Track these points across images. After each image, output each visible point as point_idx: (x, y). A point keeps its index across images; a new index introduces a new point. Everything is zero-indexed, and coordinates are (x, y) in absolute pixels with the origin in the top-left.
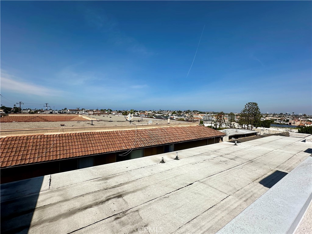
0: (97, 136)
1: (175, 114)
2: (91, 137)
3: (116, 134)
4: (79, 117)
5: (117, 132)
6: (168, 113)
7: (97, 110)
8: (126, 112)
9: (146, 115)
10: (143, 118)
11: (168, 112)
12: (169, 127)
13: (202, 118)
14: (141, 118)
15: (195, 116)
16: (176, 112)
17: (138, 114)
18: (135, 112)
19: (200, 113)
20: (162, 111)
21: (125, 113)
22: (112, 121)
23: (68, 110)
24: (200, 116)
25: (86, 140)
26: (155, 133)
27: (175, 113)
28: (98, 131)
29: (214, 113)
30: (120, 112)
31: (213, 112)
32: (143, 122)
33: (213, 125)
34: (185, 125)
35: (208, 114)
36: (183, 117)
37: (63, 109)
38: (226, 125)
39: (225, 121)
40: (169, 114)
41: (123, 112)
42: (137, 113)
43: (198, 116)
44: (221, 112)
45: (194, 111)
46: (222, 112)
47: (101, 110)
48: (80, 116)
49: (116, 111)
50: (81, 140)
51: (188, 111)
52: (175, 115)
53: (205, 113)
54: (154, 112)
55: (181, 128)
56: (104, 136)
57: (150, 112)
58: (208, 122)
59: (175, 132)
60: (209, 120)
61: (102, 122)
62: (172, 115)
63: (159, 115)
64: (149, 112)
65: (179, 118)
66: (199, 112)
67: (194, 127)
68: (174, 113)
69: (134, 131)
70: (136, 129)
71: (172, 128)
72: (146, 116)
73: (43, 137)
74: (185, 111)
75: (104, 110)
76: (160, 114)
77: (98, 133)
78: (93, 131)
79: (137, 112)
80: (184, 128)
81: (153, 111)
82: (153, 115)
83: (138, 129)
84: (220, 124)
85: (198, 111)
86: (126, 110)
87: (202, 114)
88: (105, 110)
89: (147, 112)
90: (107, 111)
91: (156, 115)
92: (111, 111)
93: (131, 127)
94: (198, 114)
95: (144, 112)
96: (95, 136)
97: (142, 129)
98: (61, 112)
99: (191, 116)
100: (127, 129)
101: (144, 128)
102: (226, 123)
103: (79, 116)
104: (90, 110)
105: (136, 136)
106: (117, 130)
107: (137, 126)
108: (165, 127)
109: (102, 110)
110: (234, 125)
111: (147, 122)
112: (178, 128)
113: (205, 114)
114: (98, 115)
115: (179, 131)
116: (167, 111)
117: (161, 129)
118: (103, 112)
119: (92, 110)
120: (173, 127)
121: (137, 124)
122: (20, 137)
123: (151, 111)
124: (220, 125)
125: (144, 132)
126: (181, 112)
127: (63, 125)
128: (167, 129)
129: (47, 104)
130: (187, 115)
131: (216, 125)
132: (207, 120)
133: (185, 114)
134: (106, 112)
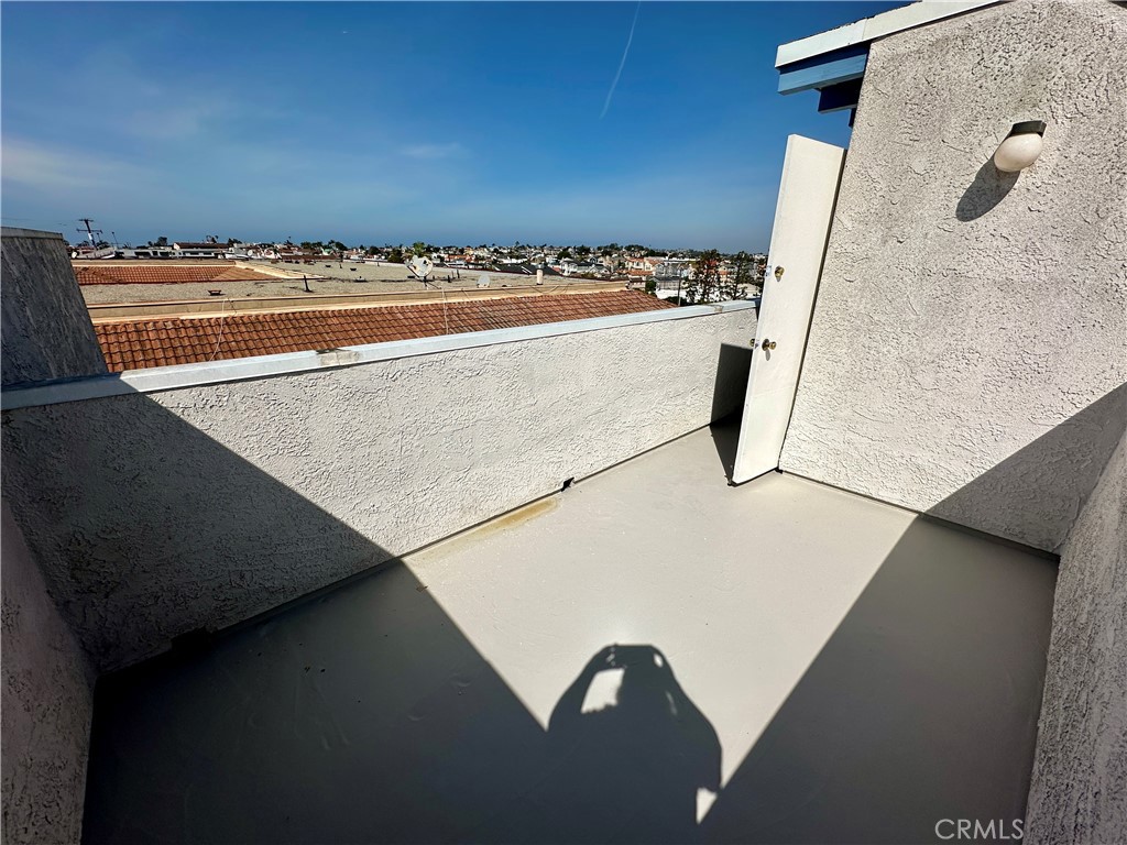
0: (335, 321)
1: (567, 259)
2: (318, 323)
3: (389, 317)
4: (239, 270)
5: (390, 311)
6: (546, 255)
7: (289, 244)
8: (400, 253)
9: (468, 263)
10: (460, 271)
11: (545, 251)
12: (539, 294)
13: (653, 270)
14: (455, 271)
15: (631, 264)
16: (570, 250)
17: (442, 259)
18: (431, 252)
19: (647, 255)
20: (523, 247)
21: (397, 257)
22: (365, 281)
23: (177, 247)
24: (648, 265)
25: (307, 331)
26: (499, 314)
27: (568, 255)
28: (336, 308)
29: (693, 254)
30: (375, 251)
31: (692, 251)
32: (464, 283)
33: (683, 294)
34: (586, 288)
35: (674, 259)
36: (592, 269)
37: (155, 241)
38: (721, 293)
39: (719, 282)
40: (547, 260)
41: (388, 253)
42: (439, 257)
43: (641, 266)
44: (710, 250)
45: (628, 248)
46: (714, 252)
47: (303, 244)
48: (244, 267)
49: (362, 248)
50: (293, 332)
51: (612, 246)
52: (569, 263)
53: (664, 255)
54: (496, 250)
55: (575, 297)
56: (355, 320)
57: (483, 253)
58: (669, 284)
59: (556, 308)
60: (675, 278)
61: (334, 283)
62: (557, 263)
63: (514, 261)
64: (480, 253)
65: (580, 271)
66: (647, 249)
67: (612, 295)
68: (565, 254)
69: (439, 308)
70: (445, 301)
71: (547, 299)
72: (471, 267)
73: (179, 325)
74: (599, 249)
75: (314, 244)
76: (517, 258)
77: (339, 315)
78: (320, 309)
79: (437, 250)
80: (583, 297)
81: (492, 249)
82: (495, 262)
83: (450, 301)
84: (705, 291)
85: (643, 249)
86: (396, 245)
87: (655, 259)
88: (319, 244)
89: (471, 252)
90: (325, 248)
91: (505, 261)
92: (342, 247)
93: (429, 296)
94: (642, 257)
95: (462, 251)
96: (329, 322)
97: (461, 300)
98: (148, 254)
99: (620, 264)
100: (419, 303)
101: (467, 300)
102: (722, 288)
103: (238, 266)
104: (261, 245)
105: (447, 320)
106: (390, 305)
107: (447, 294)
108: (529, 295)
109: (306, 246)
110: (743, 292)
111: (474, 283)
112: (566, 298)
113: (663, 259)
114: (305, 262)
115: (567, 307)
116: (542, 248)
117: (518, 302)
118: (311, 251)
119: (269, 246)
120: (551, 294)
121: (445, 286)
122: (115, 327)
123: (485, 246)
124: (703, 295)
125: (467, 310)
126: (587, 251)
127: (218, 294)
128: (534, 300)
129: (86, 221)
130: (606, 261)
131: (691, 294)
132: (666, 279)
133: (601, 259)
134: (325, 254)
